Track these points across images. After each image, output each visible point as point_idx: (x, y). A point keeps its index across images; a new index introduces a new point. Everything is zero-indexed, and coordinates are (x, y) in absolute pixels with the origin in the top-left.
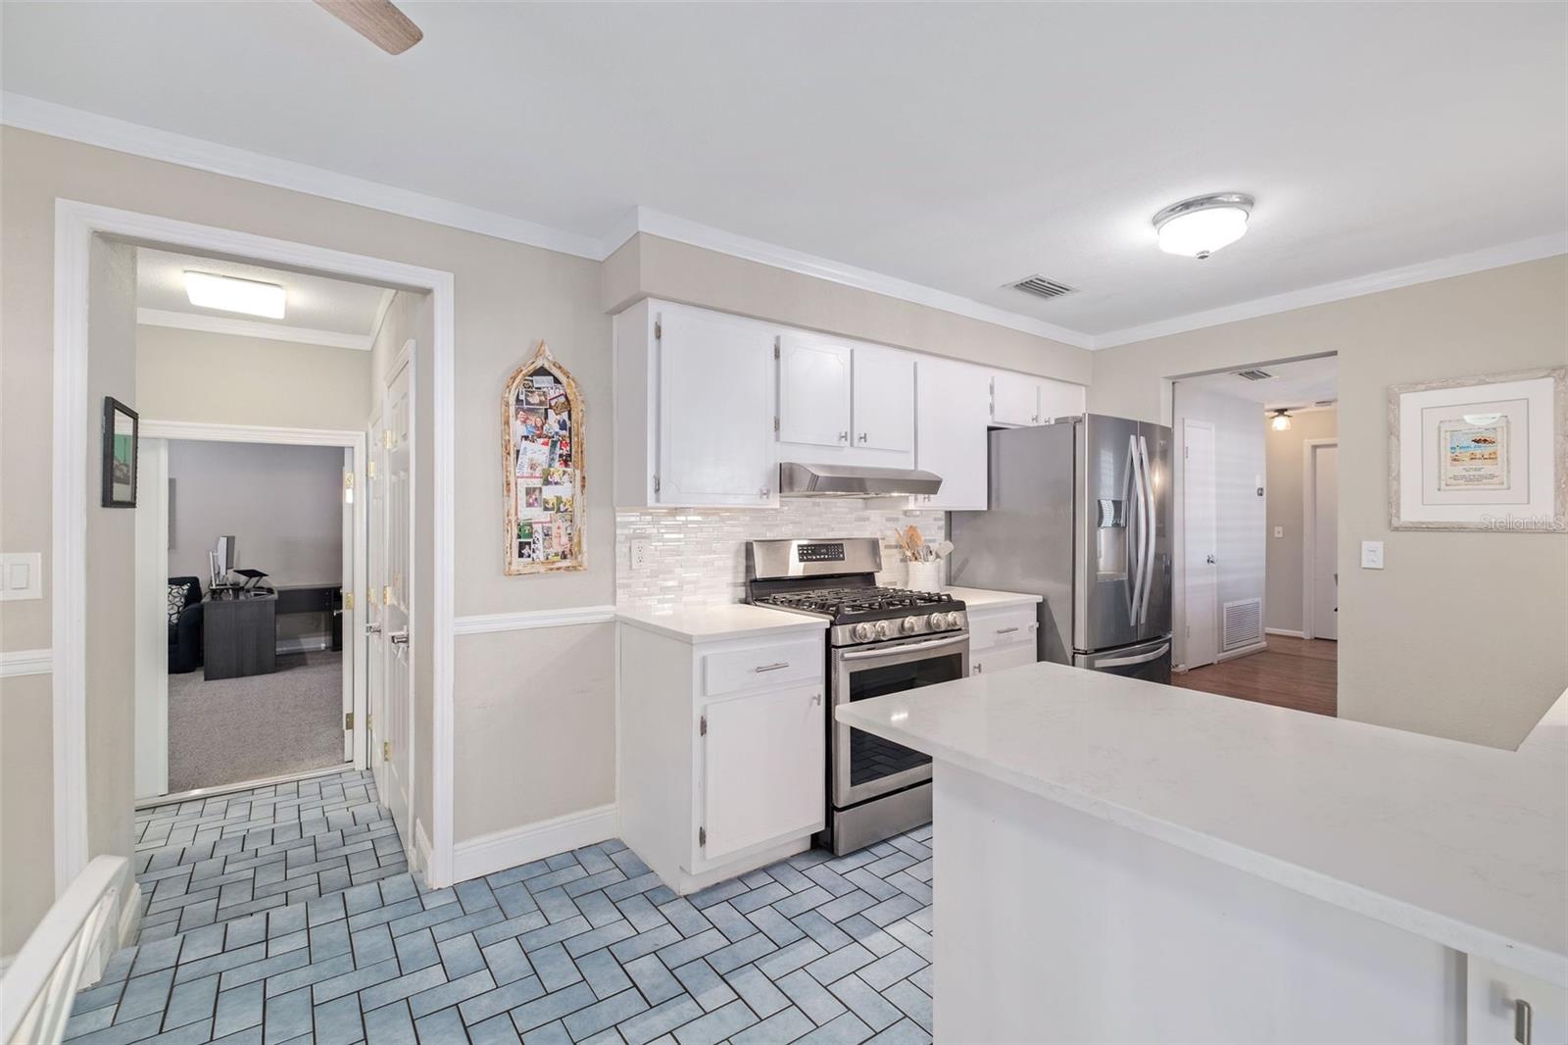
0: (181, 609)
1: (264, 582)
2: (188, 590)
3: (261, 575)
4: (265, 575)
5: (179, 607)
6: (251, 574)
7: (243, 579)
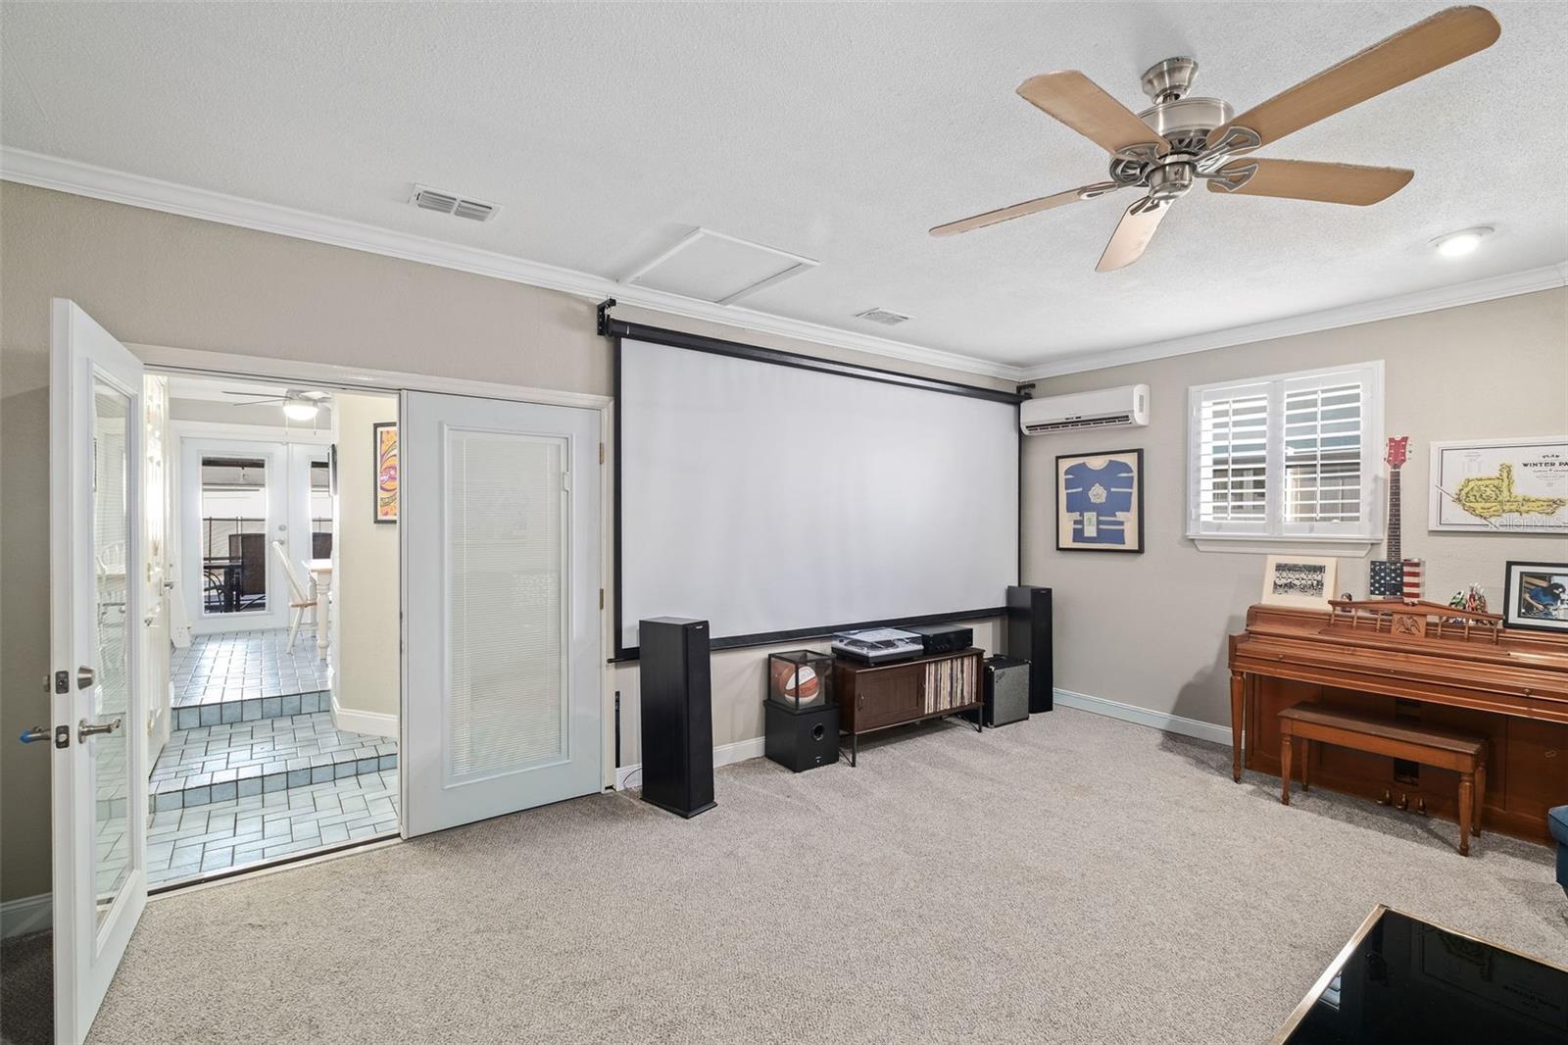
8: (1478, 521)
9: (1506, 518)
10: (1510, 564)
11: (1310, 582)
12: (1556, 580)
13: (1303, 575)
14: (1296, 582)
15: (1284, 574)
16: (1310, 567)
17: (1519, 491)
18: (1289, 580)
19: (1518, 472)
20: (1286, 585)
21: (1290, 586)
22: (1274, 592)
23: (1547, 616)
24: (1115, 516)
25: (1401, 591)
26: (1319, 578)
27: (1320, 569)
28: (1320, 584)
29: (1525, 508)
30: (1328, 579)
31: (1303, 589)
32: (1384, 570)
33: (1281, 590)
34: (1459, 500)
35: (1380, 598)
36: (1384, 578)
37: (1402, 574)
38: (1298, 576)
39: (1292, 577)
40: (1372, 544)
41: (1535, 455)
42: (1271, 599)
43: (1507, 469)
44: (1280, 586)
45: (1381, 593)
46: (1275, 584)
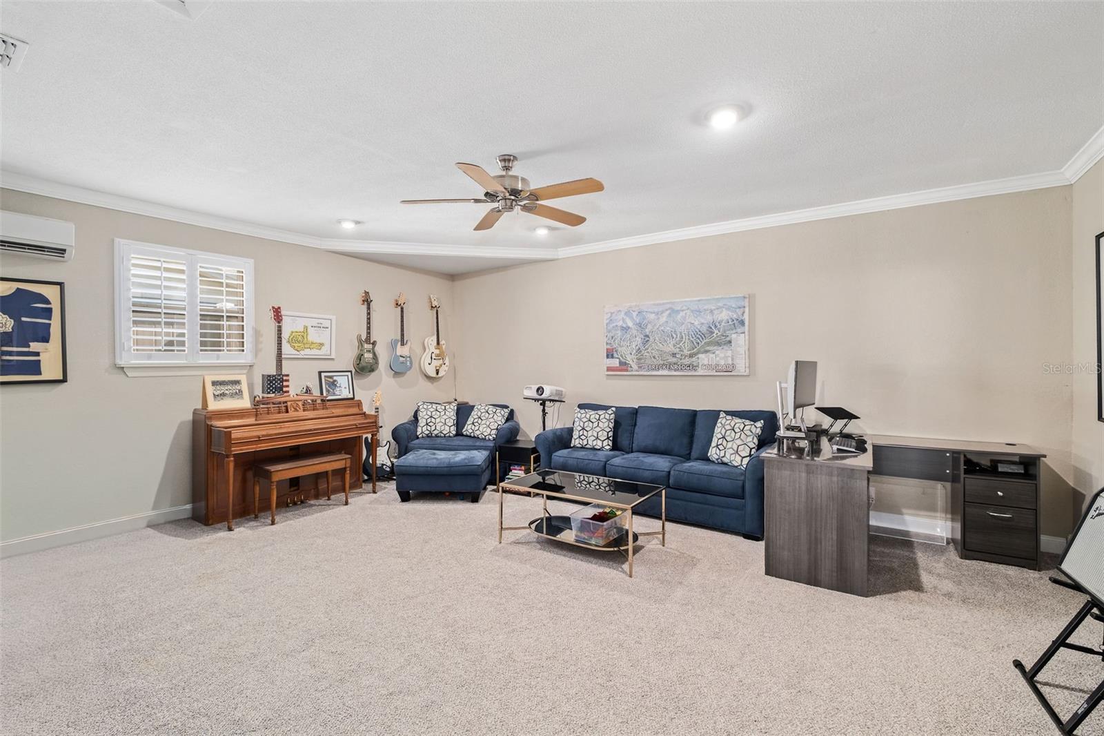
0: (753, 451)
1: (853, 428)
2: (763, 429)
3: (851, 416)
4: (857, 418)
5: (751, 449)
6: (837, 413)
7: (826, 421)
8: (296, 352)
9: (307, 351)
10: (320, 373)
11: (234, 391)
12: (335, 378)
13: (229, 387)
14: (227, 392)
15: (218, 388)
16: (232, 381)
17: (310, 339)
18: (222, 391)
19: (310, 330)
20: (221, 395)
21: (223, 395)
22: (215, 400)
23: (334, 394)
24: (29, 346)
25: (282, 390)
26: (239, 388)
27: (237, 382)
28: (240, 391)
29: (311, 347)
30: (244, 387)
31: (232, 396)
32: (274, 380)
33: (219, 398)
34: (289, 342)
35: (273, 395)
36: (274, 384)
37: (282, 382)
38: (226, 388)
39: (223, 389)
40: (250, 366)
41: (314, 322)
42: (214, 405)
43: (306, 328)
44: (218, 396)
45: (274, 393)
46: (214, 394)
